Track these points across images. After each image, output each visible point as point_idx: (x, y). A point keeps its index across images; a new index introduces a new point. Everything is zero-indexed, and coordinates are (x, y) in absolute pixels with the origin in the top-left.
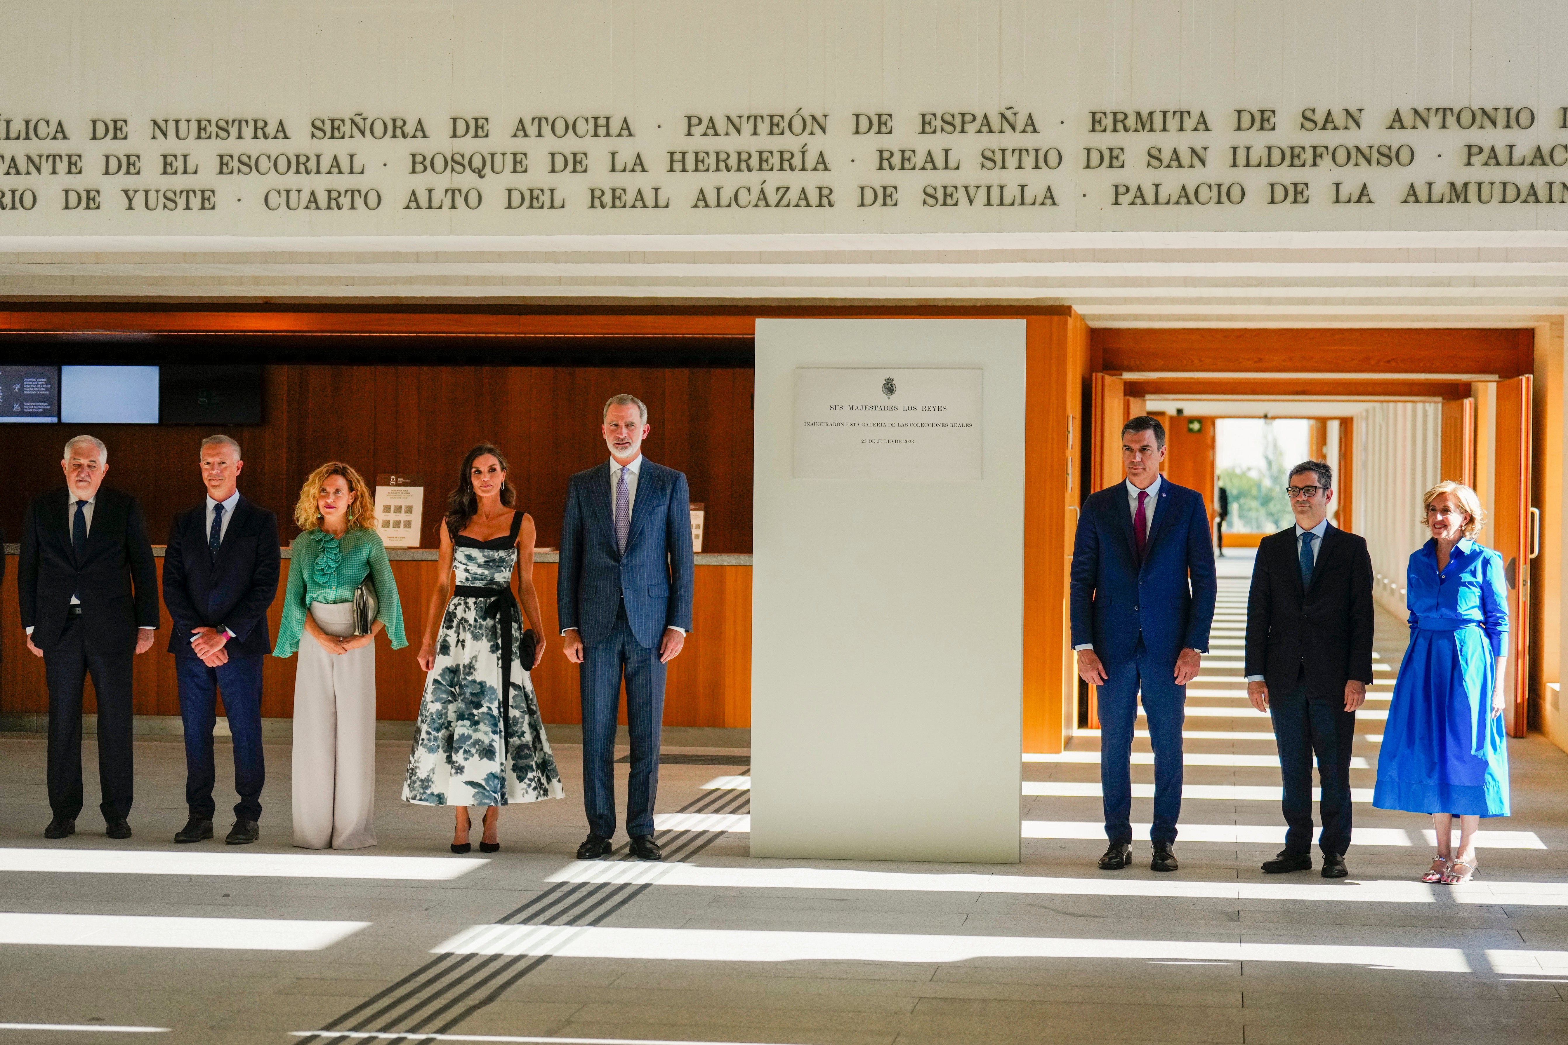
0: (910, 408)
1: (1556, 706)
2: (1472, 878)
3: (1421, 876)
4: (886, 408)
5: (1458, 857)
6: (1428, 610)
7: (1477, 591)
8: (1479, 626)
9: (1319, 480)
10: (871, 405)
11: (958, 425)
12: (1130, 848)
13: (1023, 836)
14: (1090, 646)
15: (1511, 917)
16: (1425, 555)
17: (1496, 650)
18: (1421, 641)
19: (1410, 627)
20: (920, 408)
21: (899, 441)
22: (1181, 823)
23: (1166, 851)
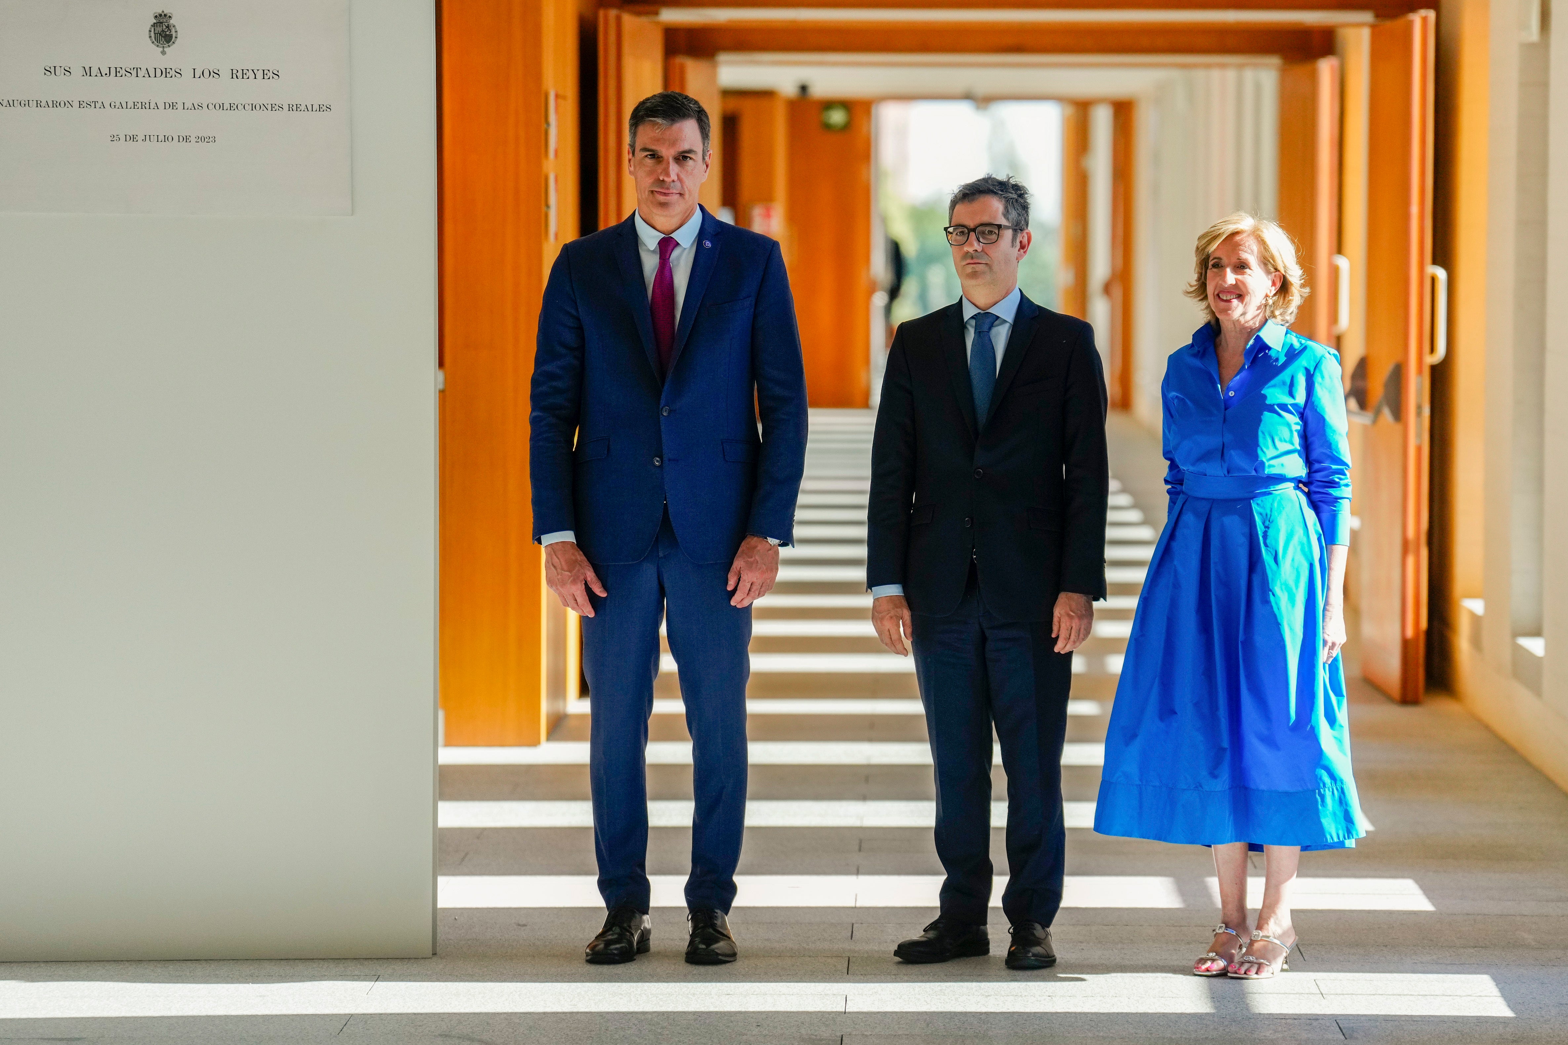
0: (206, 73)
1: (1476, 642)
2: (1286, 967)
3: (1192, 963)
4: (159, 73)
5: (1259, 927)
6: (1205, 457)
7: (1294, 420)
8: (1297, 488)
9: (1006, 214)
10: (129, 65)
11: (303, 107)
12: (647, 921)
13: (441, 904)
14: (568, 536)
15: (1351, 1037)
16: (1195, 356)
17: (1329, 535)
18: (1189, 518)
19: (1169, 492)
20: (225, 74)
21: (186, 139)
22: (742, 873)
23: (713, 926)
